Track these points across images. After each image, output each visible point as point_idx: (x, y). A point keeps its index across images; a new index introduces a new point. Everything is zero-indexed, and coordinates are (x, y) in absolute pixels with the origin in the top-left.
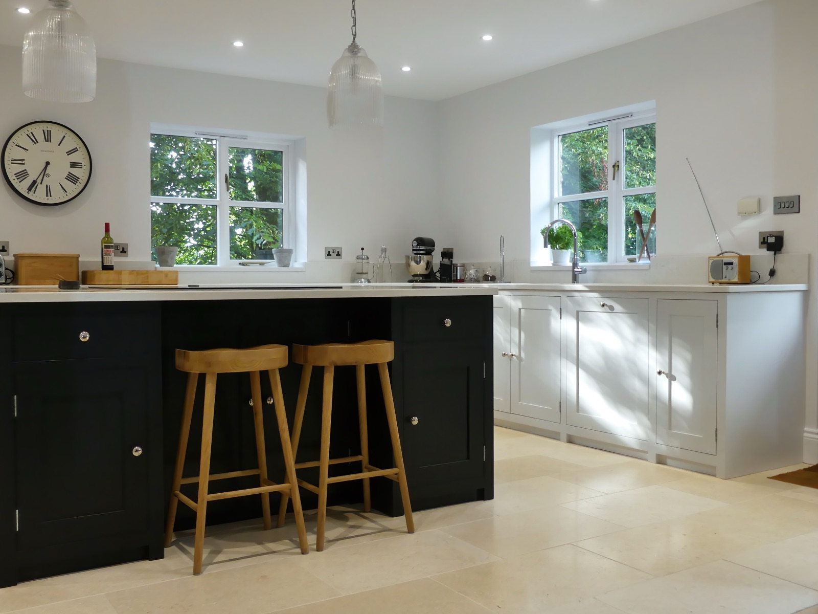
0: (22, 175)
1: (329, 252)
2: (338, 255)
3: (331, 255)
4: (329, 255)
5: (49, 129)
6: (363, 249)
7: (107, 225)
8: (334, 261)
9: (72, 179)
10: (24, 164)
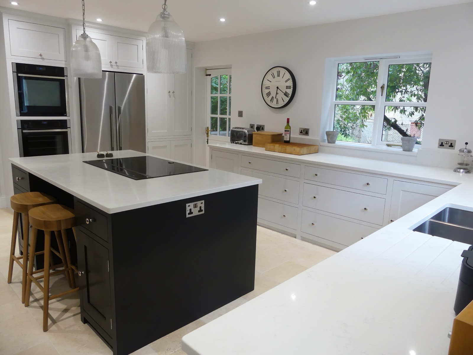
0: (269, 94)
1: (442, 143)
2: (451, 146)
3: (443, 146)
4: (442, 145)
5: (279, 70)
6: (467, 143)
7: (288, 120)
8: (446, 151)
9: (286, 94)
10: (269, 89)
